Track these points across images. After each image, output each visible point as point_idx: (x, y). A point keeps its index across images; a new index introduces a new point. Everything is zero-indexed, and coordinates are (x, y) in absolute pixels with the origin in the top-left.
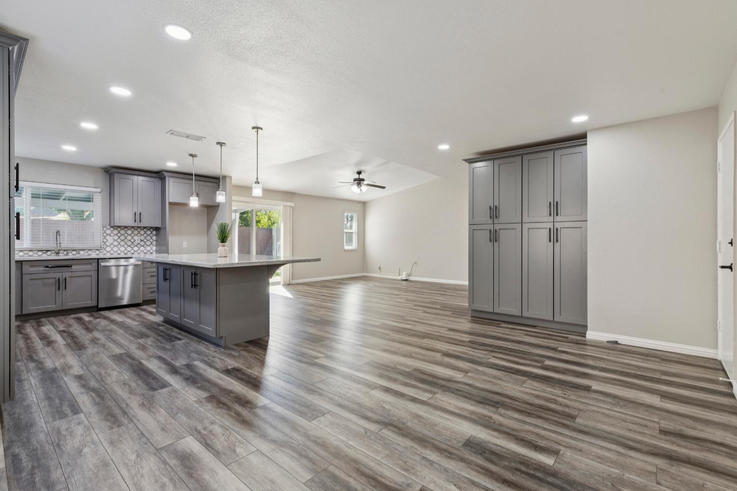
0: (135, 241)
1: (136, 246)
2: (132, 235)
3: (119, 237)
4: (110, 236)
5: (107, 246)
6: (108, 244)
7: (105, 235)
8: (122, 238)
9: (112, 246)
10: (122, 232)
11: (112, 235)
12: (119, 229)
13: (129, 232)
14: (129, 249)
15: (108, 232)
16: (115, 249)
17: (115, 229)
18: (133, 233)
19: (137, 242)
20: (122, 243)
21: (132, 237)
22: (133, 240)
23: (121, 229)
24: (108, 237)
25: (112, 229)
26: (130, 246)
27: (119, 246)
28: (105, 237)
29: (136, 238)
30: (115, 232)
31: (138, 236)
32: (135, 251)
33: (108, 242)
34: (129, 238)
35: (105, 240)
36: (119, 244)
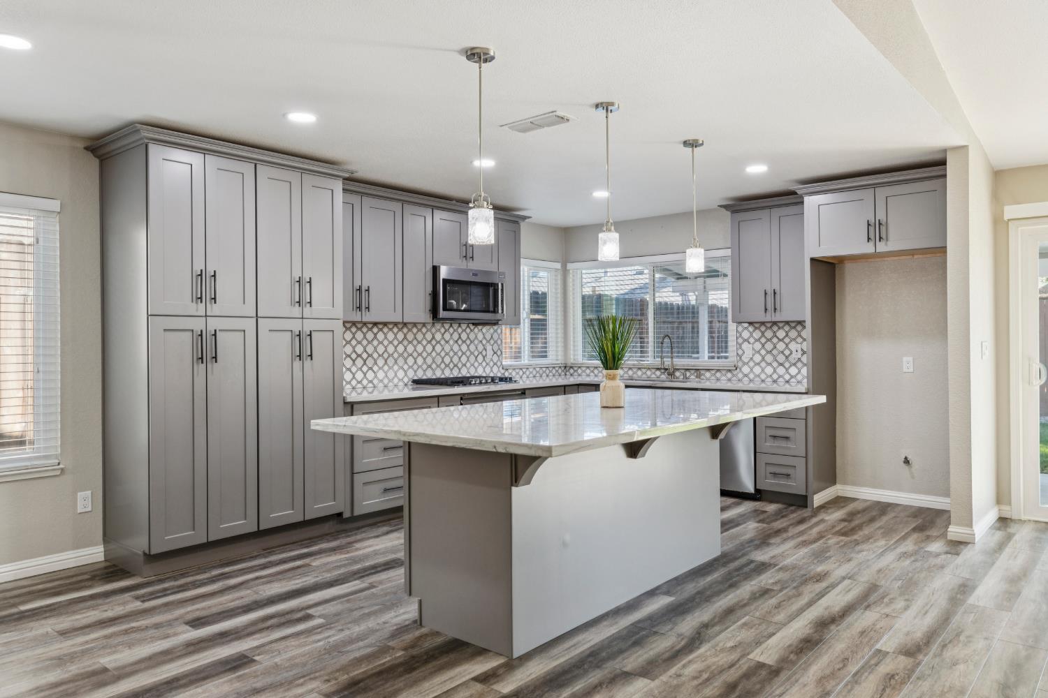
0: (791, 353)
1: (795, 364)
2: (787, 340)
3: (763, 345)
4: (749, 343)
5: (745, 364)
6: (745, 359)
7: (740, 340)
8: (769, 346)
9: (751, 364)
10: (769, 334)
11: (752, 340)
12: (763, 328)
13: (781, 334)
14: (781, 370)
15: (746, 334)
16: (757, 370)
17: (756, 328)
18: (787, 335)
19: (795, 356)
20: (769, 358)
21: (787, 345)
22: (787, 352)
23: (767, 328)
24: (745, 346)
25: (751, 329)
26: (781, 364)
27: (763, 364)
28: (740, 345)
29: (793, 346)
30: (757, 334)
31: (797, 343)
32: (792, 377)
33: (745, 355)
34: (781, 346)
35: (740, 352)
36: (763, 359)
